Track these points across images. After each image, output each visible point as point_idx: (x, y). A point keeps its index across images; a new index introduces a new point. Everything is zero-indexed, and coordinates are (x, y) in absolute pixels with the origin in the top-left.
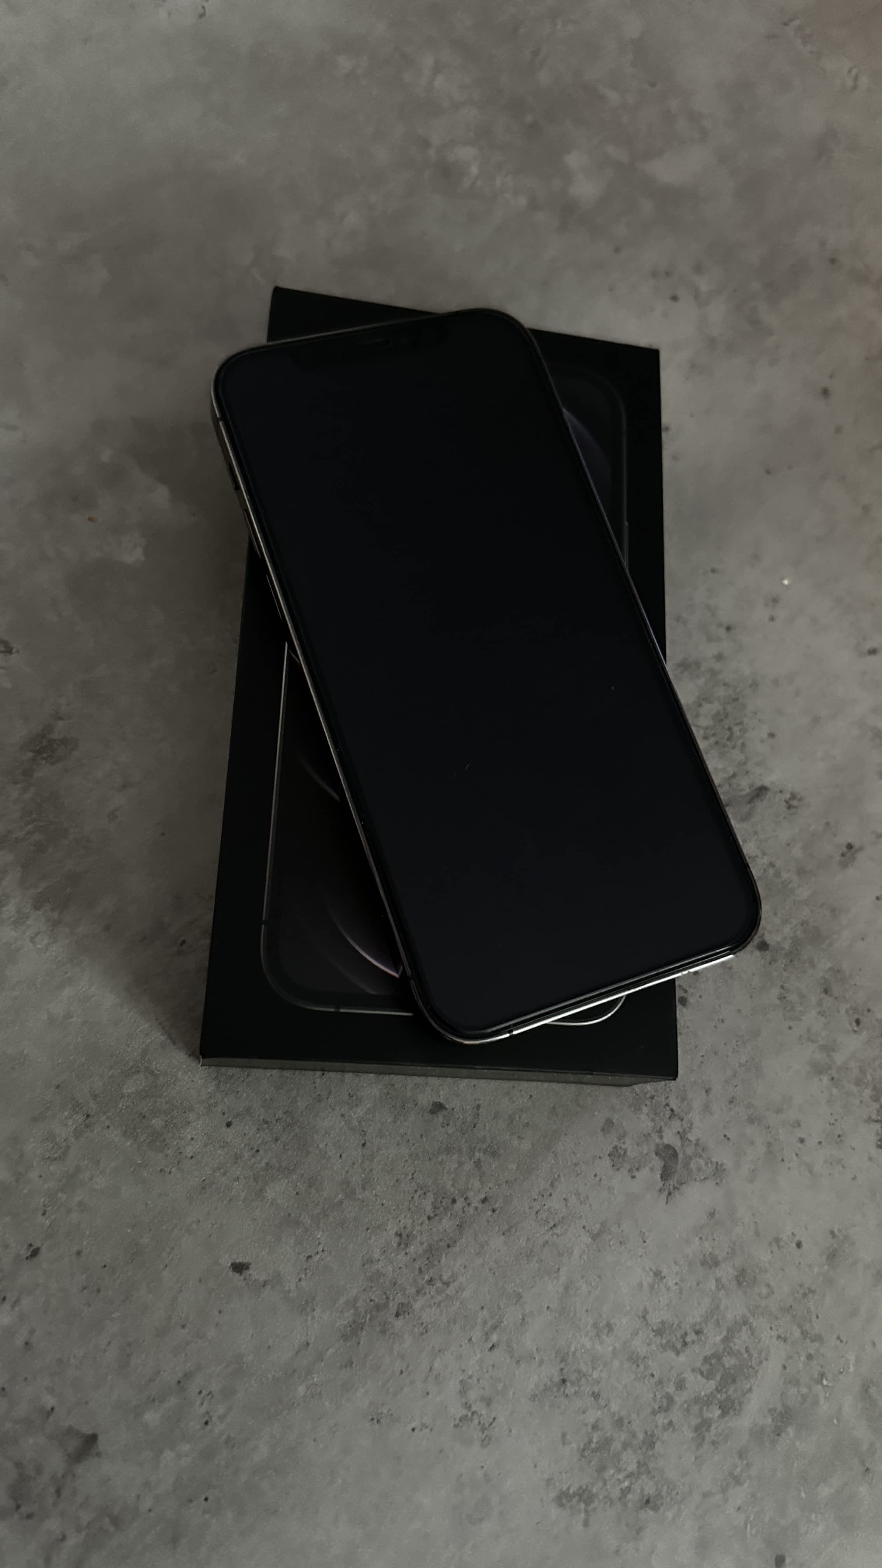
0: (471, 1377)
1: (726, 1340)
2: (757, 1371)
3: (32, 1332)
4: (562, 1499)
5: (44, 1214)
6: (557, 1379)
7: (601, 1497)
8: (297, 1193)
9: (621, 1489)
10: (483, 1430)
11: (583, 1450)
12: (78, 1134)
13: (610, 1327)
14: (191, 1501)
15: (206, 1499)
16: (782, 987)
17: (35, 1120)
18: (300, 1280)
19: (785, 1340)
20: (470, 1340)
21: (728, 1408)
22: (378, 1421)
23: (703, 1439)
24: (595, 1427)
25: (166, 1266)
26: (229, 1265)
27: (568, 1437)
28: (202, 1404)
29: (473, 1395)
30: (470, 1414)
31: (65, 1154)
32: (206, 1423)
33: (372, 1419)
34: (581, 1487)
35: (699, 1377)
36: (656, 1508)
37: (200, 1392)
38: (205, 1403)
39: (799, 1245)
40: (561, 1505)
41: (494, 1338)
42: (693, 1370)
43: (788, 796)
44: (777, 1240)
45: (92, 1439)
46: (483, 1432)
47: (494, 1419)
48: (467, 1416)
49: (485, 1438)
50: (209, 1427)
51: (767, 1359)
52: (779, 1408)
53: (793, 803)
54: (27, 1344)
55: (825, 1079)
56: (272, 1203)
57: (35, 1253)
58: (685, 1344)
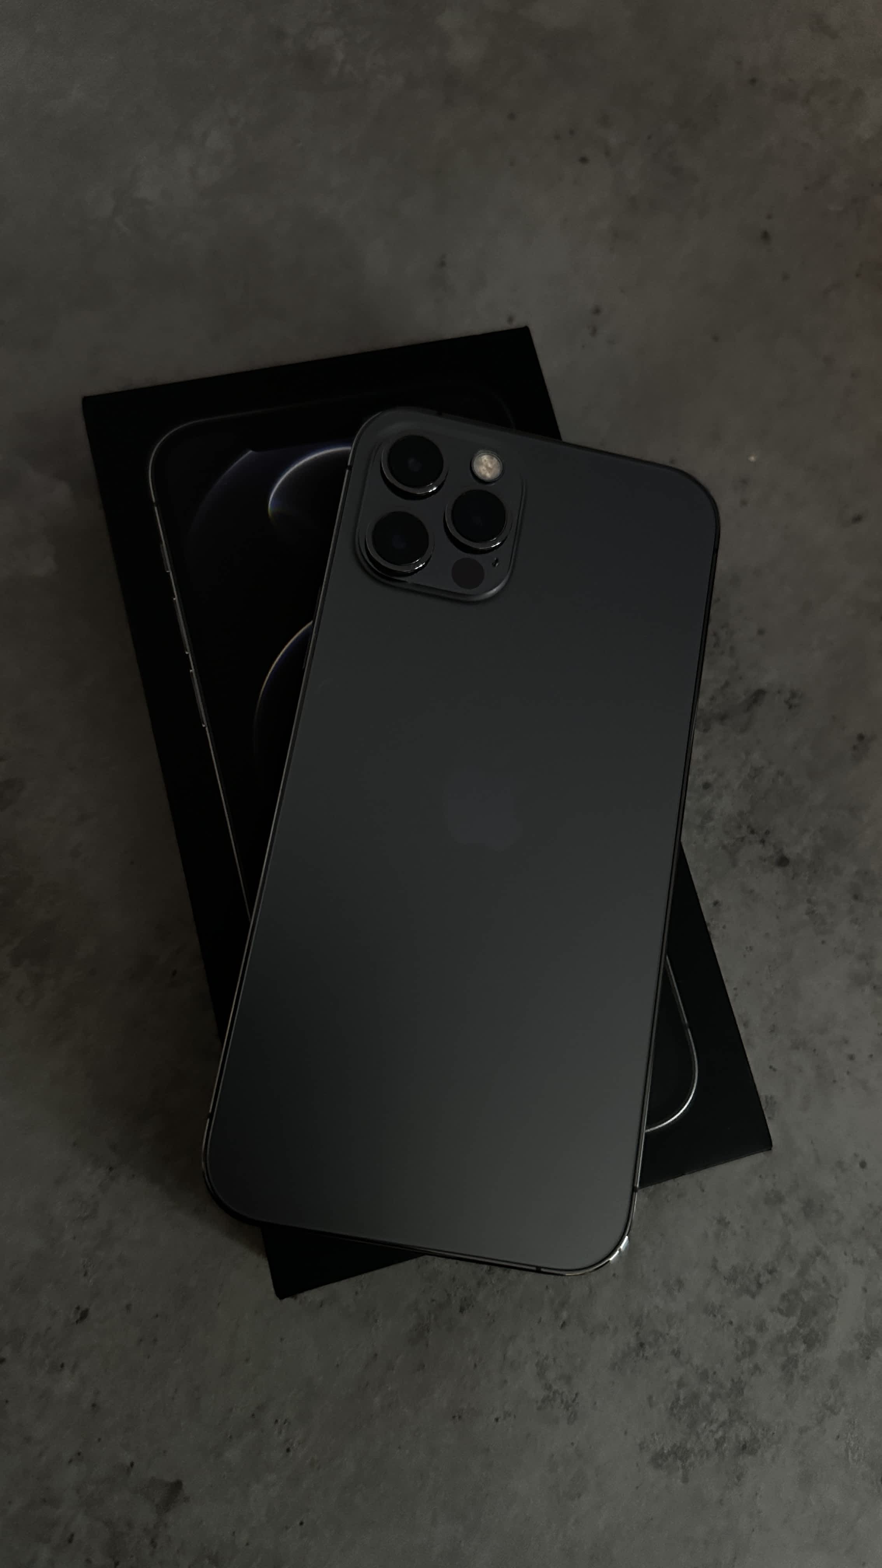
0: (546, 1358)
1: (802, 1273)
2: (837, 1299)
3: (97, 1393)
4: (658, 1460)
5: (86, 1274)
6: (633, 1342)
7: (696, 1451)
9: (715, 1439)
11: (672, 1409)
12: (104, 1189)
13: (680, 1283)
14: (287, 1528)
15: (301, 1524)
16: (809, 901)
17: (58, 1182)
18: (357, 1293)
19: (861, 1263)
20: (540, 1321)
21: (812, 1341)
22: (460, 1417)
23: (792, 1376)
24: (681, 1384)
25: (219, 1304)
27: (654, 1399)
28: (280, 1432)
29: (551, 1375)
30: (551, 1394)
31: (94, 1211)
32: (288, 1450)
33: (454, 1417)
34: (675, 1445)
35: (779, 1316)
36: (753, 1452)
37: (277, 1421)
38: (283, 1431)
39: (863, 1165)
40: (658, 1466)
41: (564, 1315)
42: (772, 1310)
43: (788, 695)
44: (840, 1164)
45: (177, 1486)
46: (568, 1409)
47: (577, 1395)
48: (548, 1396)
49: (571, 1415)
50: (291, 1454)
51: (845, 1286)
52: (865, 1331)
53: (794, 701)
54: (94, 1405)
55: (868, 989)
57: (84, 1315)
58: (760, 1286)
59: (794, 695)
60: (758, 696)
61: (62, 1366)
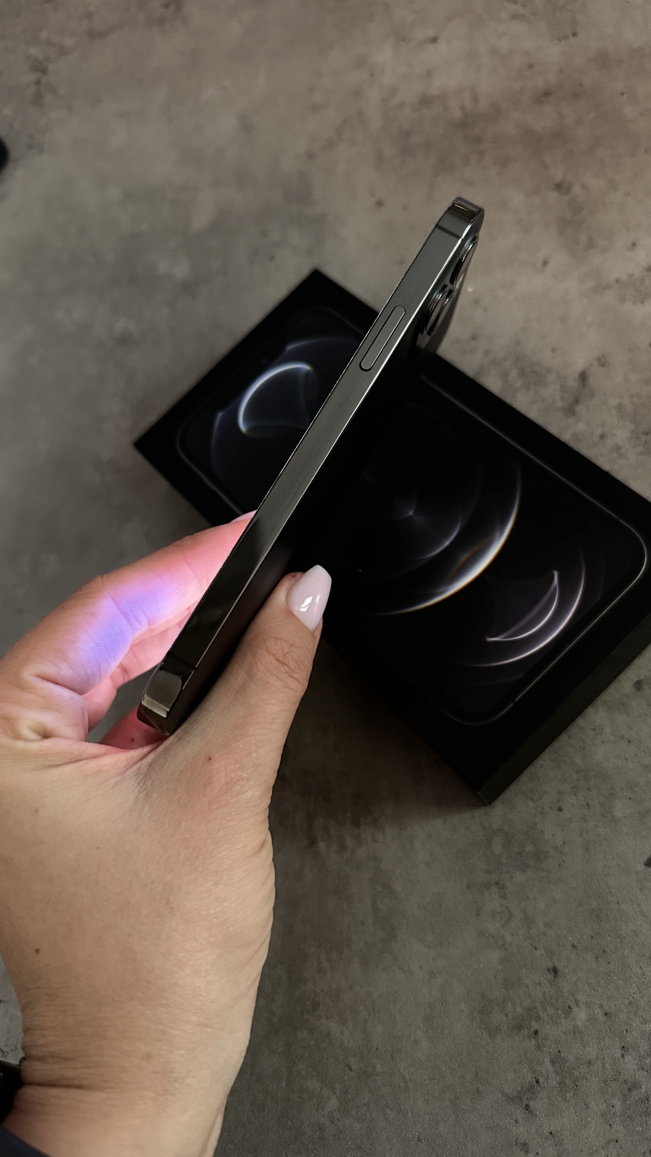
3: (601, 1006)
5: (536, 949)
8: (630, 799)
12: (503, 897)
17: (478, 915)
25: (618, 903)
26: (644, 867)
53: (602, 361)
56: (625, 817)
59: (599, 359)
60: (583, 377)
61: (569, 1007)
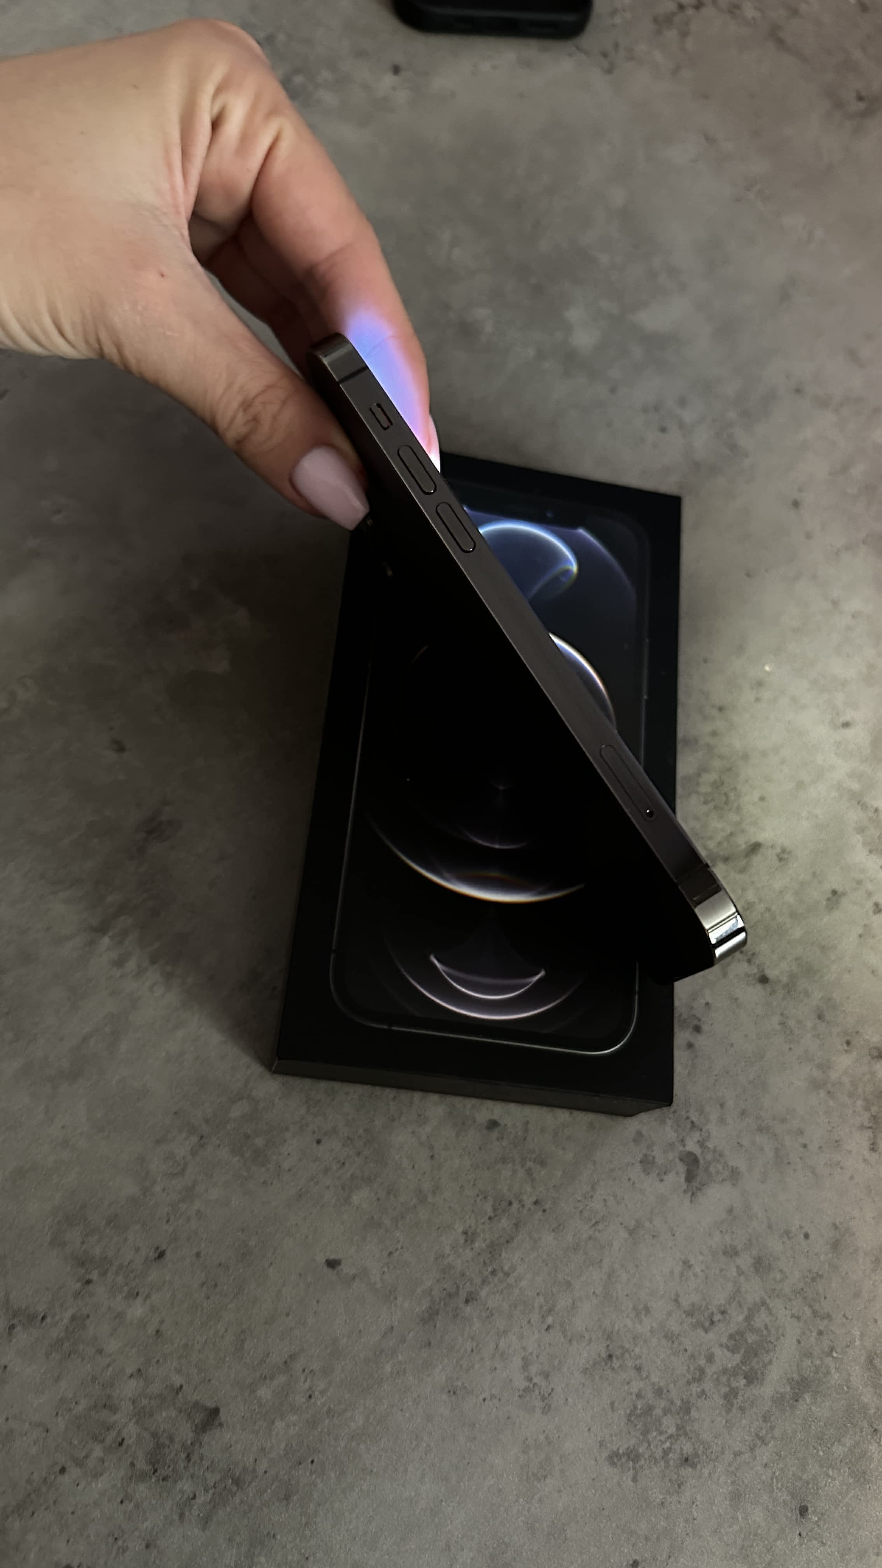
0: (531, 1354)
1: (748, 1319)
2: (775, 1346)
3: (162, 1322)
4: (614, 1458)
5: (168, 1221)
6: (604, 1355)
7: (646, 1456)
8: (378, 1199)
9: (663, 1449)
10: (543, 1399)
11: (630, 1415)
12: (194, 1153)
13: (647, 1310)
14: (300, 1464)
15: (312, 1462)
16: (782, 1014)
17: (158, 1142)
18: (383, 1273)
19: (798, 1318)
20: (529, 1322)
21: (752, 1378)
22: (454, 1393)
23: (732, 1405)
24: (639, 1396)
25: (271, 1264)
26: (324, 1260)
27: (616, 1405)
28: (306, 1381)
29: (533, 1369)
30: (531, 1386)
31: (184, 1170)
32: (310, 1397)
33: (449, 1392)
34: (628, 1449)
35: (725, 1350)
36: (694, 1466)
37: (304, 1370)
38: (309, 1380)
39: (806, 1236)
40: (613, 1464)
41: (550, 1320)
42: (721, 1346)
43: (778, 850)
44: (787, 1233)
45: (215, 1412)
46: (543, 1401)
47: (552, 1390)
48: (529, 1387)
49: (546, 1406)
50: (313, 1400)
51: (783, 1335)
52: (796, 1377)
53: (783, 856)
54: (157, 1332)
55: (822, 1094)
56: (357, 1208)
57: (161, 1255)
58: (712, 1323)
59: (784, 851)
60: (755, 848)
61: (137, 1294)
